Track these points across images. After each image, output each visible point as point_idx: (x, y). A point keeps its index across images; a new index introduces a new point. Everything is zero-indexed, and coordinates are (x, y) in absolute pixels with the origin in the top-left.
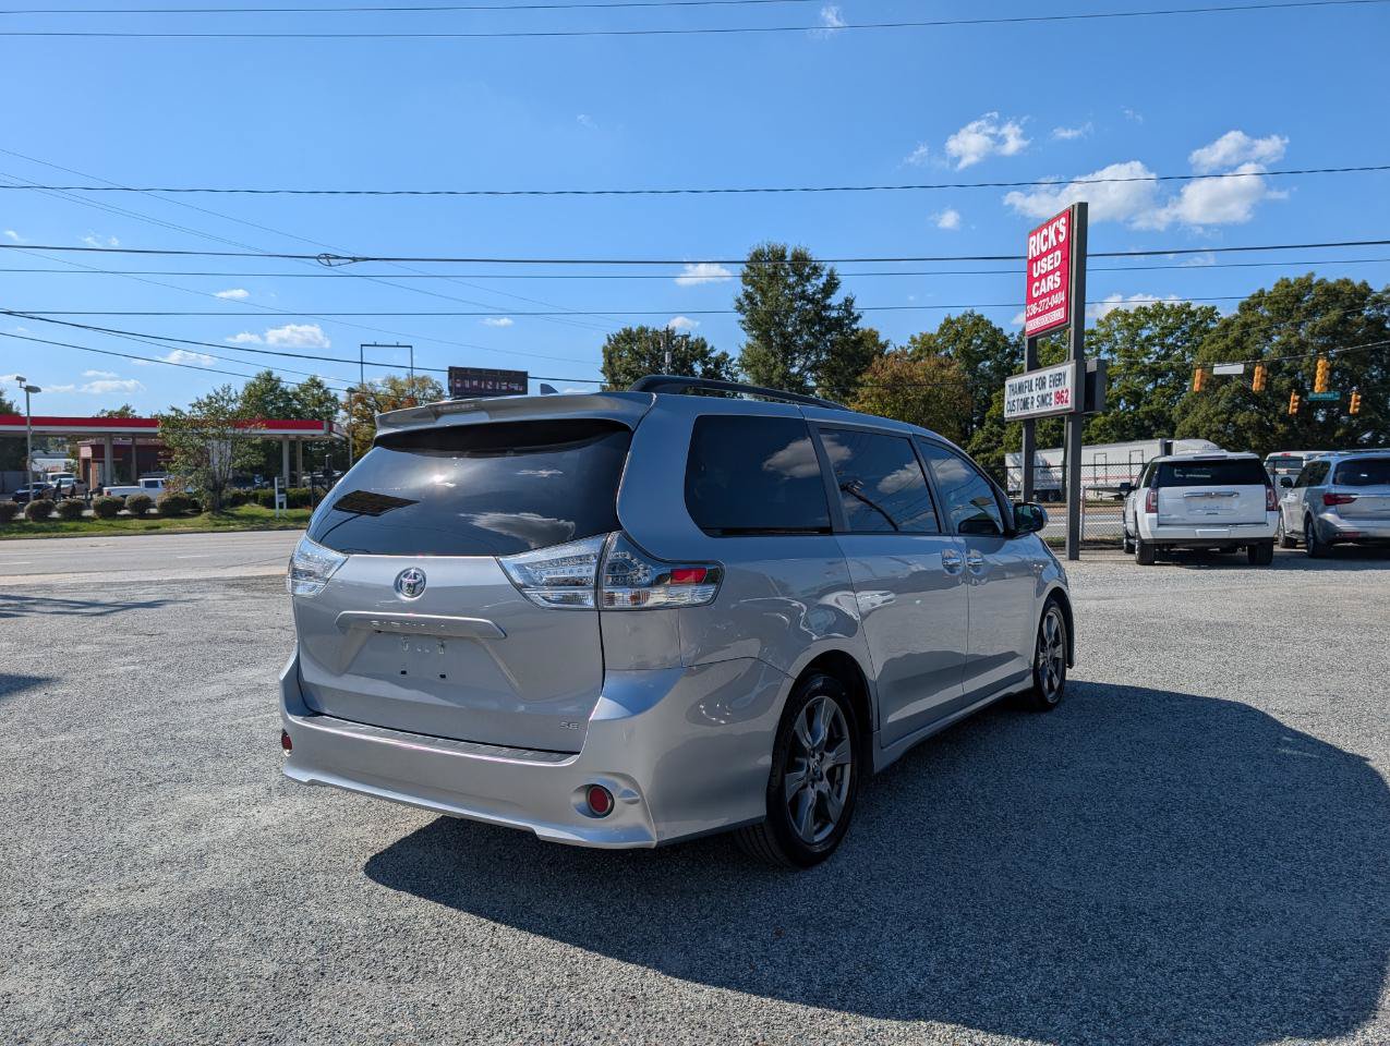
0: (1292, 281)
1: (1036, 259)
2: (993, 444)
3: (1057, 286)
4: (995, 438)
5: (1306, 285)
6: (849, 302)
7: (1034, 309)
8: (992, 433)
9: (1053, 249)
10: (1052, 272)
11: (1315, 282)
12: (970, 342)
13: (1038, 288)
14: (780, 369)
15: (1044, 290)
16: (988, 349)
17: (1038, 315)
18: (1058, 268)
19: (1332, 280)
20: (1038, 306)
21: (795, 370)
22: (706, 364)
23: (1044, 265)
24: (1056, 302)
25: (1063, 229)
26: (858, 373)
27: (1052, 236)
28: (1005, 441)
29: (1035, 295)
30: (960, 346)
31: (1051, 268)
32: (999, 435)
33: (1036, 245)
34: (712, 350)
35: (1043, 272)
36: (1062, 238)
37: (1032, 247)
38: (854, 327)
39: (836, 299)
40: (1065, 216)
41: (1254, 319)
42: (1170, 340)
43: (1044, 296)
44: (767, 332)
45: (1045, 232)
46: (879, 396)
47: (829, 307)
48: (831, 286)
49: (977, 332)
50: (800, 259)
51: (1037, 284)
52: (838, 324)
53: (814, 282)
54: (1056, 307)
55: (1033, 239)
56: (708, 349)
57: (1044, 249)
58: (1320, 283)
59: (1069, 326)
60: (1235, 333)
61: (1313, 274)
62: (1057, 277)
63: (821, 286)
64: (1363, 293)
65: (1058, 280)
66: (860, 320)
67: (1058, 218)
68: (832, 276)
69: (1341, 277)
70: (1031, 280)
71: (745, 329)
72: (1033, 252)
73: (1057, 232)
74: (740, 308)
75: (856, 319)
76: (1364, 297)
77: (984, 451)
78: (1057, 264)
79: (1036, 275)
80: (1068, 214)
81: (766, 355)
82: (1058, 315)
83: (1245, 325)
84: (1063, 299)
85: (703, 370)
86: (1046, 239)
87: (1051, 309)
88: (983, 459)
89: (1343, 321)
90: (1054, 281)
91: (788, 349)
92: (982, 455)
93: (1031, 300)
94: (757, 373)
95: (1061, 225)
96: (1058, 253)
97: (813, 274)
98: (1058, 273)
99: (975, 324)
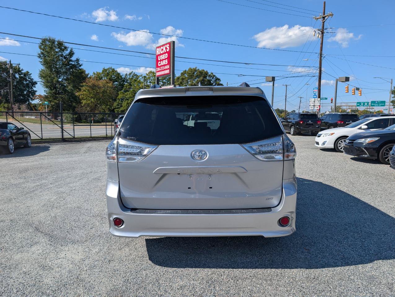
0: (192, 69)
1: (159, 55)
2: (119, 106)
3: (166, 63)
4: (120, 105)
5: (195, 70)
6: (78, 60)
7: (159, 69)
8: (119, 103)
9: (165, 53)
10: (165, 59)
11: (197, 70)
12: (111, 76)
13: (160, 64)
14: (56, 79)
15: (162, 64)
16: (117, 79)
17: (160, 71)
18: (167, 59)
19: (200, 70)
20: (160, 68)
21: (60, 80)
22: (19, 74)
23: (162, 57)
24: (166, 68)
25: (168, 48)
26: (81, 82)
27: (164, 49)
28: (123, 106)
29: (159, 65)
30: (108, 77)
31: (164, 58)
32: (121, 104)
33: (159, 51)
34: (22, 70)
35: (162, 59)
36: (168, 50)
37: (158, 52)
38: (80, 68)
39: (74, 58)
40: (169, 44)
41: (184, 77)
42: (164, 81)
43: (162, 66)
44: (50, 66)
45: (162, 48)
46: (88, 90)
47: (71, 61)
48: (71, 54)
49: (113, 73)
50: (60, 44)
51: (159, 62)
52: (74, 66)
53: (65, 52)
54: (166, 69)
55: (158, 49)
56: (21, 69)
57: (162, 53)
58: (198, 70)
59: (170, 75)
60: (180, 81)
61: (197, 67)
62: (166, 61)
63: (68, 54)
64: (206, 73)
65: (167, 62)
66: (82, 66)
67: (166, 44)
68: (71, 51)
69: (202, 69)
70: (157, 61)
71: (42, 64)
72: (158, 53)
73: (166, 48)
74: (40, 57)
75: (80, 66)
76: (207, 74)
77: (117, 108)
78: (166, 57)
79: (159, 60)
80: (169, 43)
81: (50, 74)
82: (167, 72)
83: (183, 79)
84: (169, 67)
85: (20, 77)
86: (162, 50)
87: (164, 70)
88: (117, 111)
89: (203, 80)
90: (166, 62)
91: (58, 73)
92: (116, 109)
93: (157, 66)
94: (47, 80)
95: (168, 46)
96: (167, 54)
97: (65, 49)
98: (167, 60)
99: (113, 71)
